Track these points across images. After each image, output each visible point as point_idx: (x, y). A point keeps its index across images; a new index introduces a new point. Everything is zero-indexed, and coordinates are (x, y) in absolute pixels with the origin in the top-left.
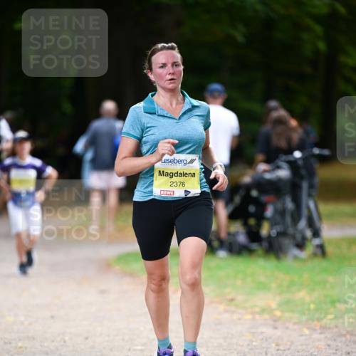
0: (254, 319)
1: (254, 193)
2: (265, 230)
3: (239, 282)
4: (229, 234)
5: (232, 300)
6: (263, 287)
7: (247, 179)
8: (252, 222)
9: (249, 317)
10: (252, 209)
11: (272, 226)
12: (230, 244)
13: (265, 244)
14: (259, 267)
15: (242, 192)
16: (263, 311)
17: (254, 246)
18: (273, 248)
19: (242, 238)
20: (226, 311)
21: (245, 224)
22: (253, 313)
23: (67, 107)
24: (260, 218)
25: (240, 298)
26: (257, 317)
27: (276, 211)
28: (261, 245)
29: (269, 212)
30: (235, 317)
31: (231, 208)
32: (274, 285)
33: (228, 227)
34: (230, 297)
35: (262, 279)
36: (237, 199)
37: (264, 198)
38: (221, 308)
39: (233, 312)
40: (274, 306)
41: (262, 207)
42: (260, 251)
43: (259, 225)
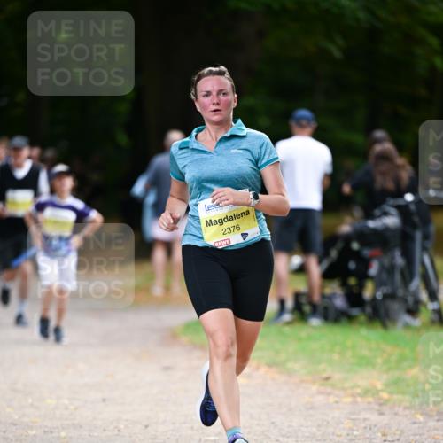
0: (355, 403)
1: (355, 246)
2: (368, 292)
3: (336, 357)
4: (323, 296)
5: (327, 379)
6: (367, 362)
7: (345, 228)
8: (352, 281)
9: (349, 400)
10: (352, 265)
11: (377, 287)
12: (326, 309)
13: (369, 309)
14: (361, 338)
15: (340, 245)
16: (366, 392)
17: (355, 311)
18: (379, 315)
19: (340, 302)
20: (320, 393)
21: (344, 284)
22: (353, 396)
23: (123, 139)
24: (363, 276)
25: (337, 376)
26: (359, 399)
27: (382, 268)
28: (364, 311)
29: (374, 270)
30: (332, 399)
31: (325, 264)
32: (379, 361)
33: (322, 287)
34: (325, 375)
35: (365, 352)
36: (334, 253)
37: (367, 252)
38: (314, 388)
39: (329, 394)
40: (379, 386)
41: (365, 263)
42: (363, 318)
43: (361, 286)
